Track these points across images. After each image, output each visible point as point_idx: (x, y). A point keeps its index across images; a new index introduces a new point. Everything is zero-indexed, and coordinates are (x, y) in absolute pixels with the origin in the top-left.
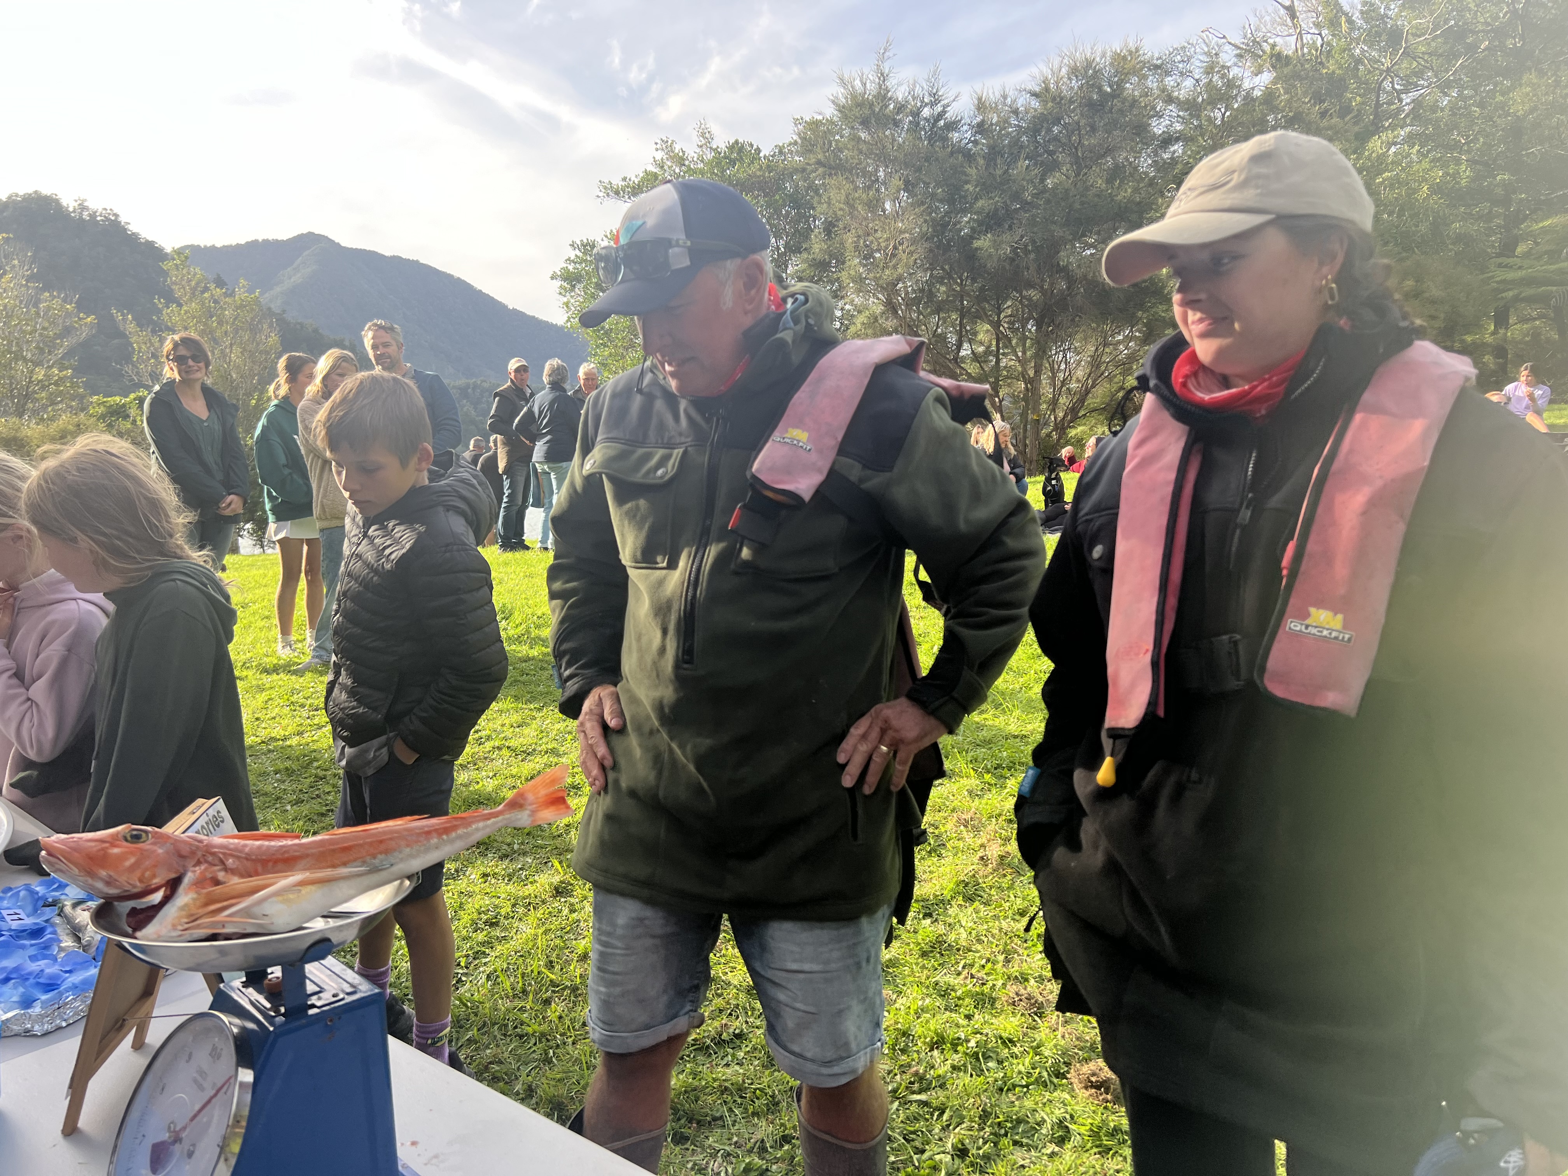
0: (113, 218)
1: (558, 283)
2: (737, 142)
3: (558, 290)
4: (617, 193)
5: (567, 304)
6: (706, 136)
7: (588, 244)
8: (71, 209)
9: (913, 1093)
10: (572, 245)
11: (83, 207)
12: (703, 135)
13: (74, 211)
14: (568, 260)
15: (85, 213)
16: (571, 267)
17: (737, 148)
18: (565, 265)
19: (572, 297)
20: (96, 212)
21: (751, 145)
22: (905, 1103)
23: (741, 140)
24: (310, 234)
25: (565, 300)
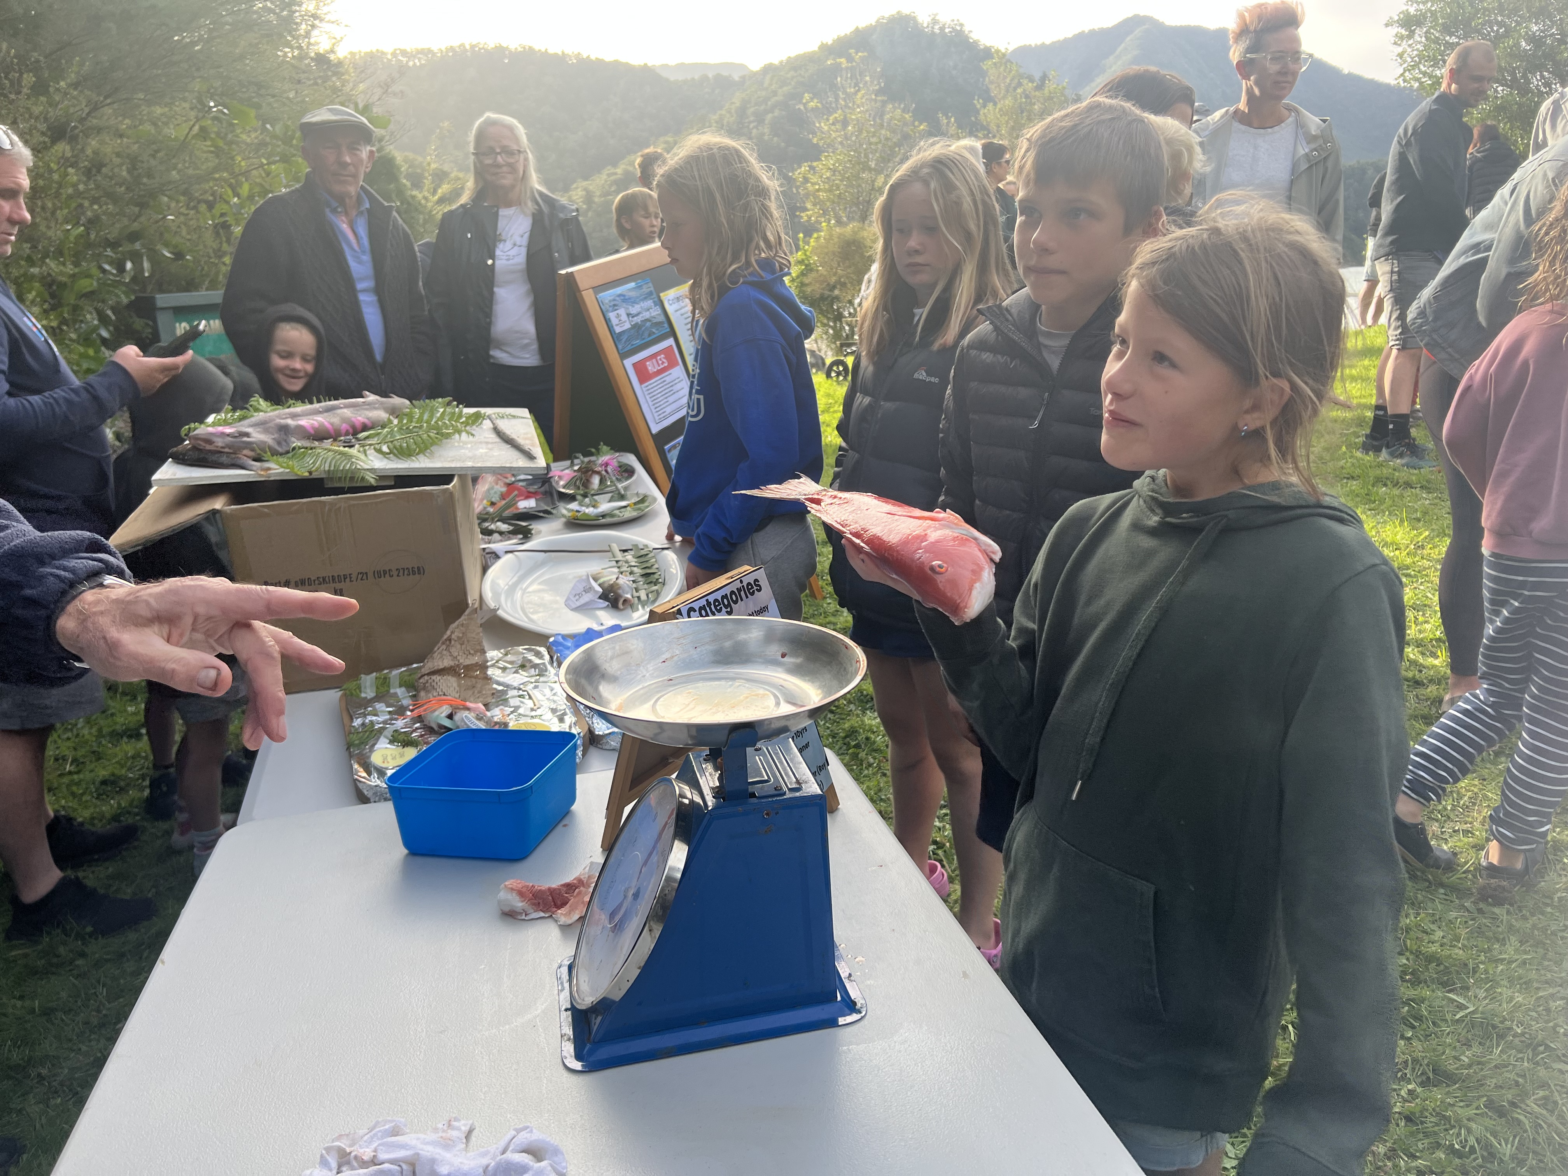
3: (1392, 40)
5: (1401, 55)
8: (925, 25)
13: (928, 27)
16: (1412, 9)
18: (1405, 8)
19: (1409, 45)
20: (945, 24)
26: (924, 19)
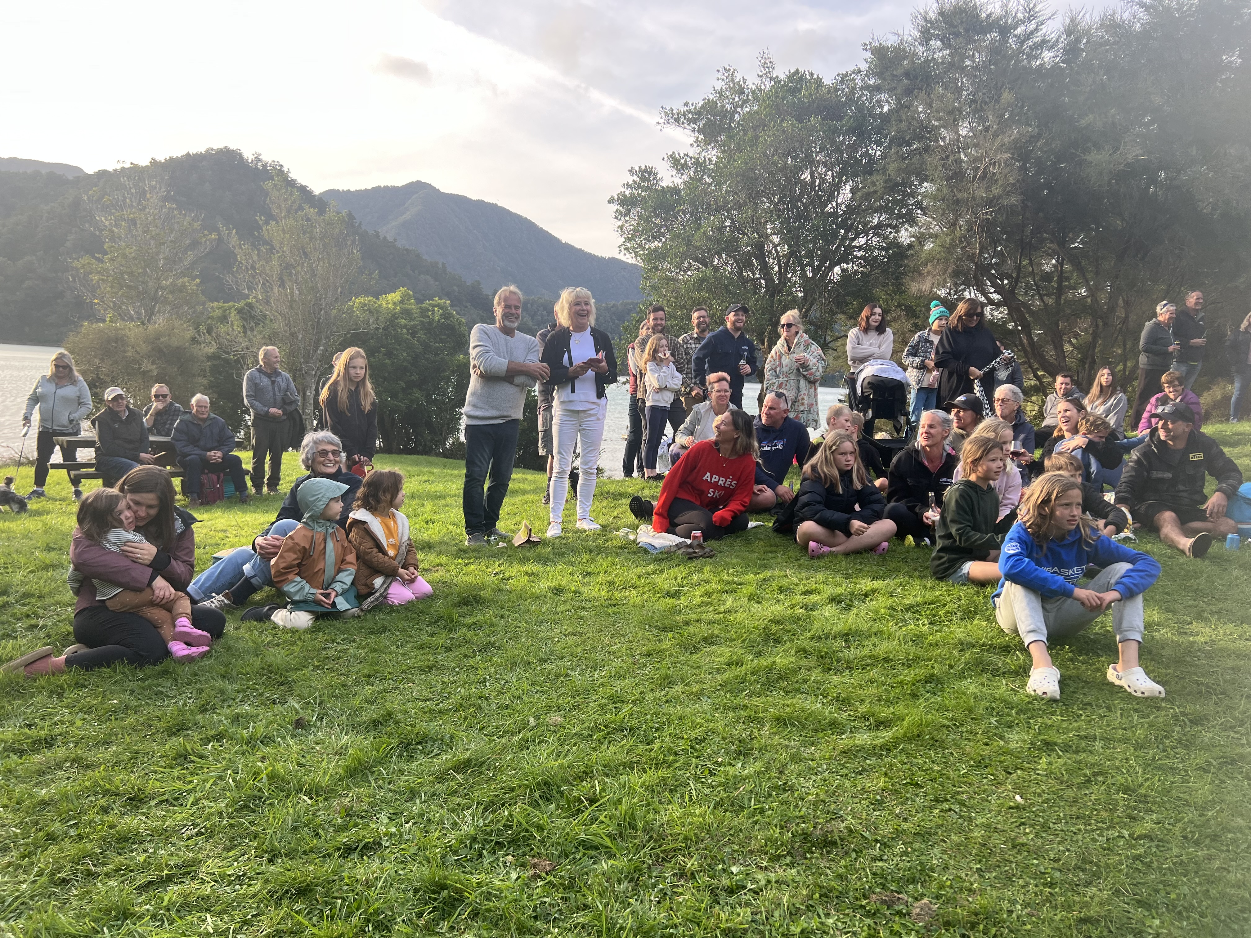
0: (279, 168)
1: (615, 207)
2: (797, 71)
3: (613, 215)
4: (677, 120)
5: (621, 227)
6: (767, 65)
7: (645, 170)
8: (250, 161)
10: (630, 171)
12: (764, 65)
13: (252, 163)
14: (628, 186)
15: (260, 164)
16: (627, 193)
17: (797, 78)
18: (623, 190)
19: (627, 221)
20: (267, 163)
21: (812, 74)
23: (801, 70)
24: (419, 182)
25: (620, 223)
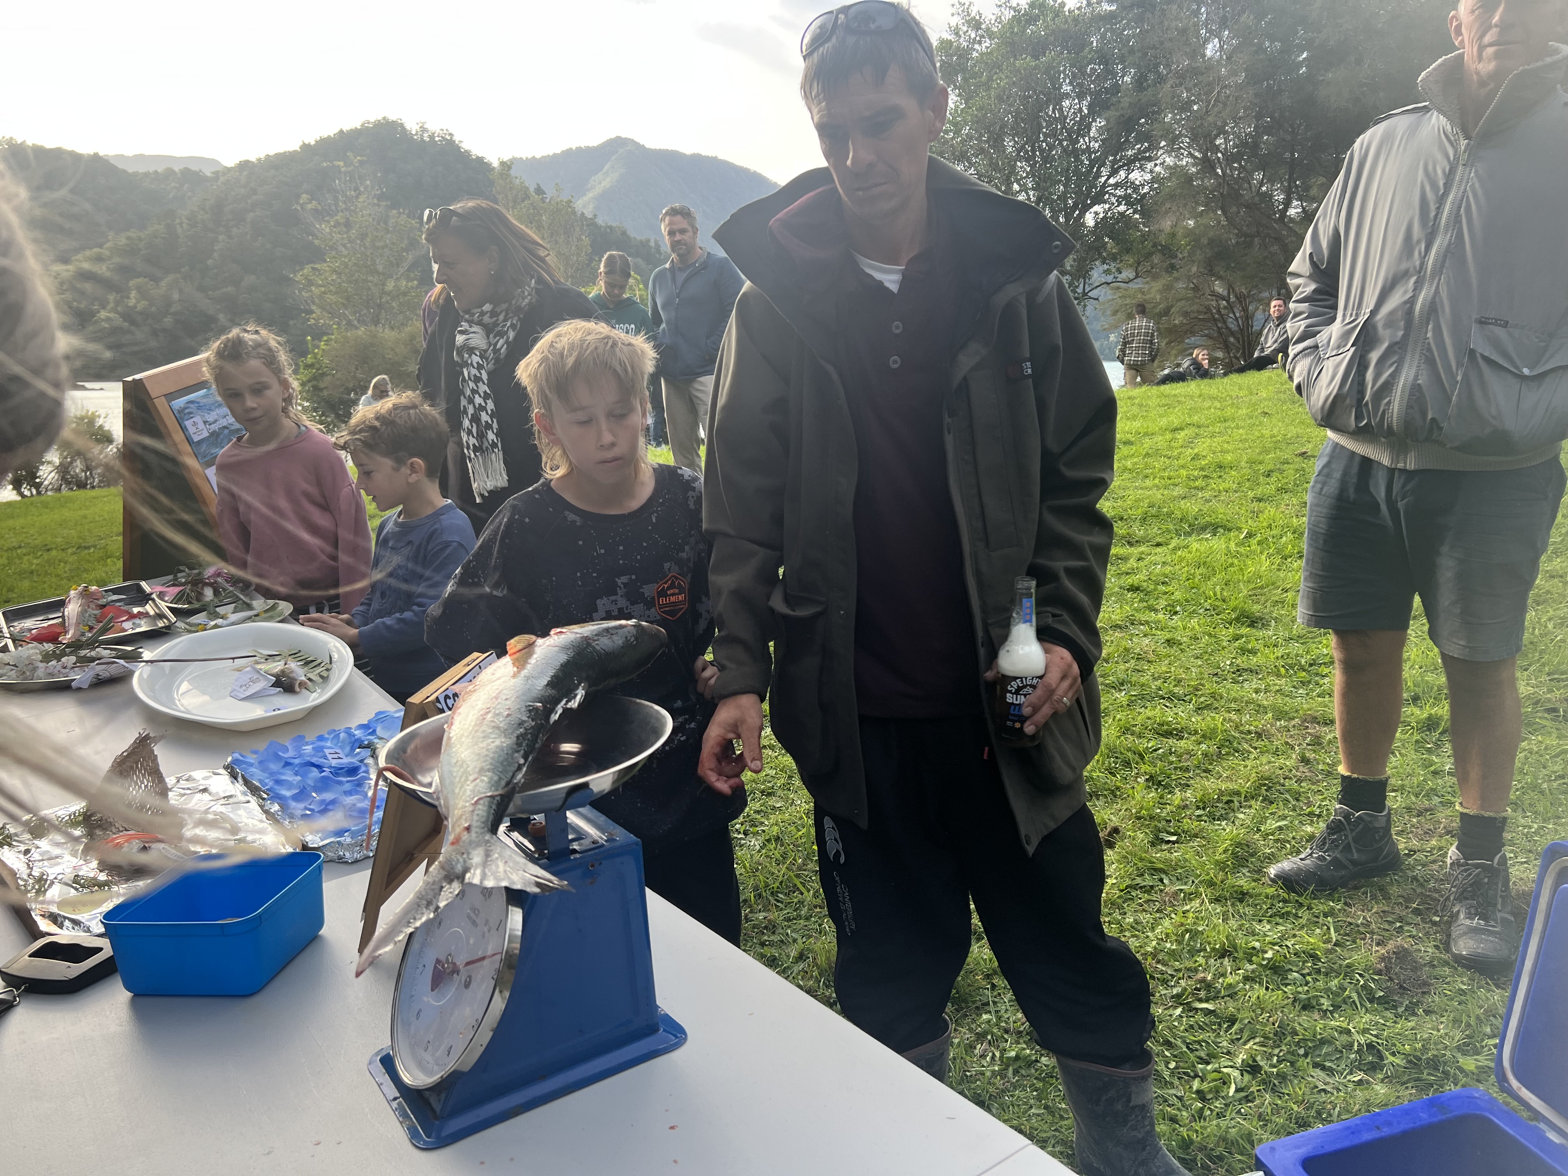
0: (449, 138)
8: (414, 132)
9: (1200, 1000)
11: (424, 130)
13: (416, 134)
15: (426, 135)
20: (433, 134)
22: (1190, 1009)
24: (619, 138)
26: (412, 126)
